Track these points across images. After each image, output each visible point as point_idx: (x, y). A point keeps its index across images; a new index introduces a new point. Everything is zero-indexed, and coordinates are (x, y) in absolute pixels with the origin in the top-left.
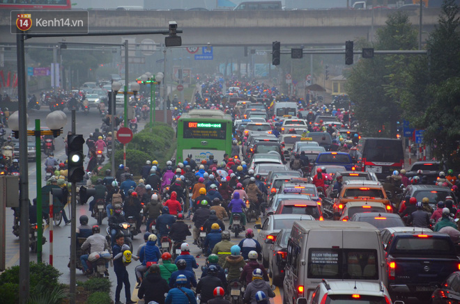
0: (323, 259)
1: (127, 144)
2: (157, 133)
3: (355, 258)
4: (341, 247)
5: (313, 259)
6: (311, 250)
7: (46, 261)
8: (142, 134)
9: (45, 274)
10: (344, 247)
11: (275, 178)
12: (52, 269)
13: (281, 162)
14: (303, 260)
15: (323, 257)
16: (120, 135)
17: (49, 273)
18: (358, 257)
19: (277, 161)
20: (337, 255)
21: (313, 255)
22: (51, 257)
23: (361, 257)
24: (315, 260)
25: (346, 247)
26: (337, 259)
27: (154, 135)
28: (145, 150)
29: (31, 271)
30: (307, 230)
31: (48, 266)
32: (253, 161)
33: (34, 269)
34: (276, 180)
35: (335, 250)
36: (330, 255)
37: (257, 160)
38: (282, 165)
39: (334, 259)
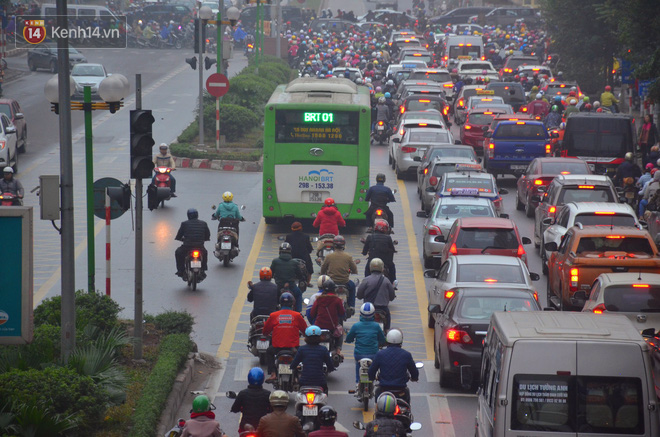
0: (539, 394)
1: (221, 98)
2: (265, 76)
3: (601, 393)
4: (573, 373)
5: (521, 394)
6: (518, 379)
7: (100, 288)
8: (244, 76)
9: (98, 309)
10: (579, 374)
11: (436, 162)
12: (110, 302)
13: (442, 124)
14: (502, 397)
15: (539, 391)
16: (211, 84)
17: (104, 308)
18: (606, 391)
19: (437, 122)
20: (565, 388)
21: (522, 387)
22: (108, 281)
23: (611, 392)
24: (524, 396)
25: (583, 372)
26: (566, 395)
27: (261, 79)
28: (247, 105)
29: (78, 304)
30: (511, 340)
31: (103, 298)
32: (402, 123)
33: (82, 301)
34: (437, 165)
35: (562, 376)
36: (552, 388)
37: (408, 122)
38: (443, 131)
39: (561, 395)
